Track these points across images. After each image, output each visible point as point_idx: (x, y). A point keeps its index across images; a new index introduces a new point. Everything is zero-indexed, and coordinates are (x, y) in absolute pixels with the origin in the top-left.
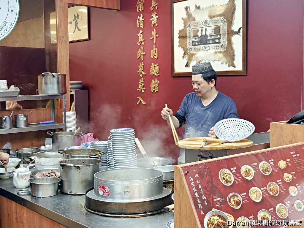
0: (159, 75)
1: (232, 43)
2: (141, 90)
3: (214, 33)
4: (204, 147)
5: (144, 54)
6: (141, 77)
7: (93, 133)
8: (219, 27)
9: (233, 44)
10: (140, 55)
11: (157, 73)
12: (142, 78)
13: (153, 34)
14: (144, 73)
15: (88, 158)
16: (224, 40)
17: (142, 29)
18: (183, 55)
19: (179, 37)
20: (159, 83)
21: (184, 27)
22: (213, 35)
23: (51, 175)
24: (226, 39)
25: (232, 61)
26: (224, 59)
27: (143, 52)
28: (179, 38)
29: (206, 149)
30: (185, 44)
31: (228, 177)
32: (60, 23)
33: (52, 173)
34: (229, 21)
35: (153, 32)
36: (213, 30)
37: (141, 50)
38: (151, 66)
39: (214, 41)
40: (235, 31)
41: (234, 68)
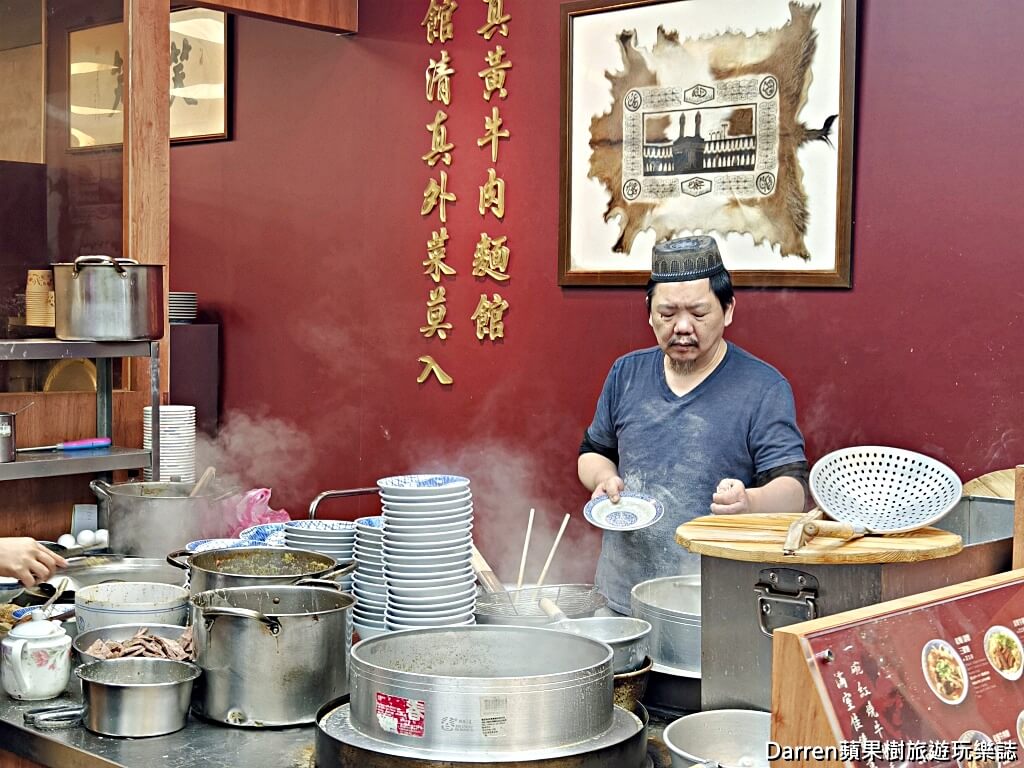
0: (509, 279)
1: (800, 169)
2: (436, 332)
3: (730, 133)
4: (796, 552)
5: (452, 197)
6: (437, 284)
7: (270, 491)
8: (751, 109)
9: (802, 175)
10: (434, 203)
11: (502, 270)
12: (441, 289)
13: (487, 127)
14: (448, 270)
15: (292, 584)
16: (766, 159)
17: (445, 108)
18: (606, 209)
19: (593, 143)
20: (507, 309)
21: (613, 106)
22: (725, 141)
23: (147, 650)
24: (776, 155)
25: (797, 236)
26: (766, 229)
27: (448, 191)
28: (592, 147)
29: (805, 561)
30: (615, 169)
31: (949, 670)
32: (141, 72)
33: (150, 641)
34: (788, 89)
35: (487, 119)
36: (727, 120)
37: (439, 184)
38: (479, 246)
39: (729, 163)
40: (810, 127)
41: (802, 260)
